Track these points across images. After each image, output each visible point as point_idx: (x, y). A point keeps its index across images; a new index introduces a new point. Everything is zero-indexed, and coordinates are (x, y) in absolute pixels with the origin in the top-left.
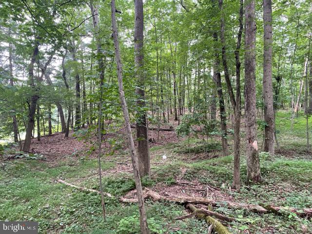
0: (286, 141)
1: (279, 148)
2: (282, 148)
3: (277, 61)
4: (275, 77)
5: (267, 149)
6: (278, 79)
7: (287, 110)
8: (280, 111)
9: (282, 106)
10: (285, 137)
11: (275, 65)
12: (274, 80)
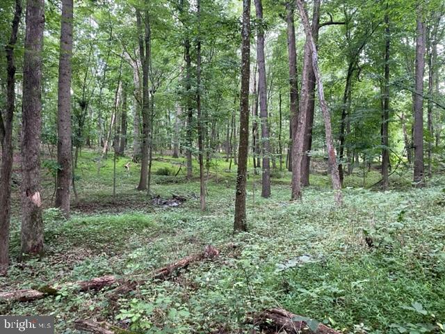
0: (89, 190)
1: (78, 201)
2: (82, 200)
3: (82, 80)
4: (79, 102)
5: (59, 203)
6: (84, 105)
7: (94, 148)
8: (86, 151)
9: (88, 143)
10: (89, 186)
11: (79, 84)
12: (78, 107)
